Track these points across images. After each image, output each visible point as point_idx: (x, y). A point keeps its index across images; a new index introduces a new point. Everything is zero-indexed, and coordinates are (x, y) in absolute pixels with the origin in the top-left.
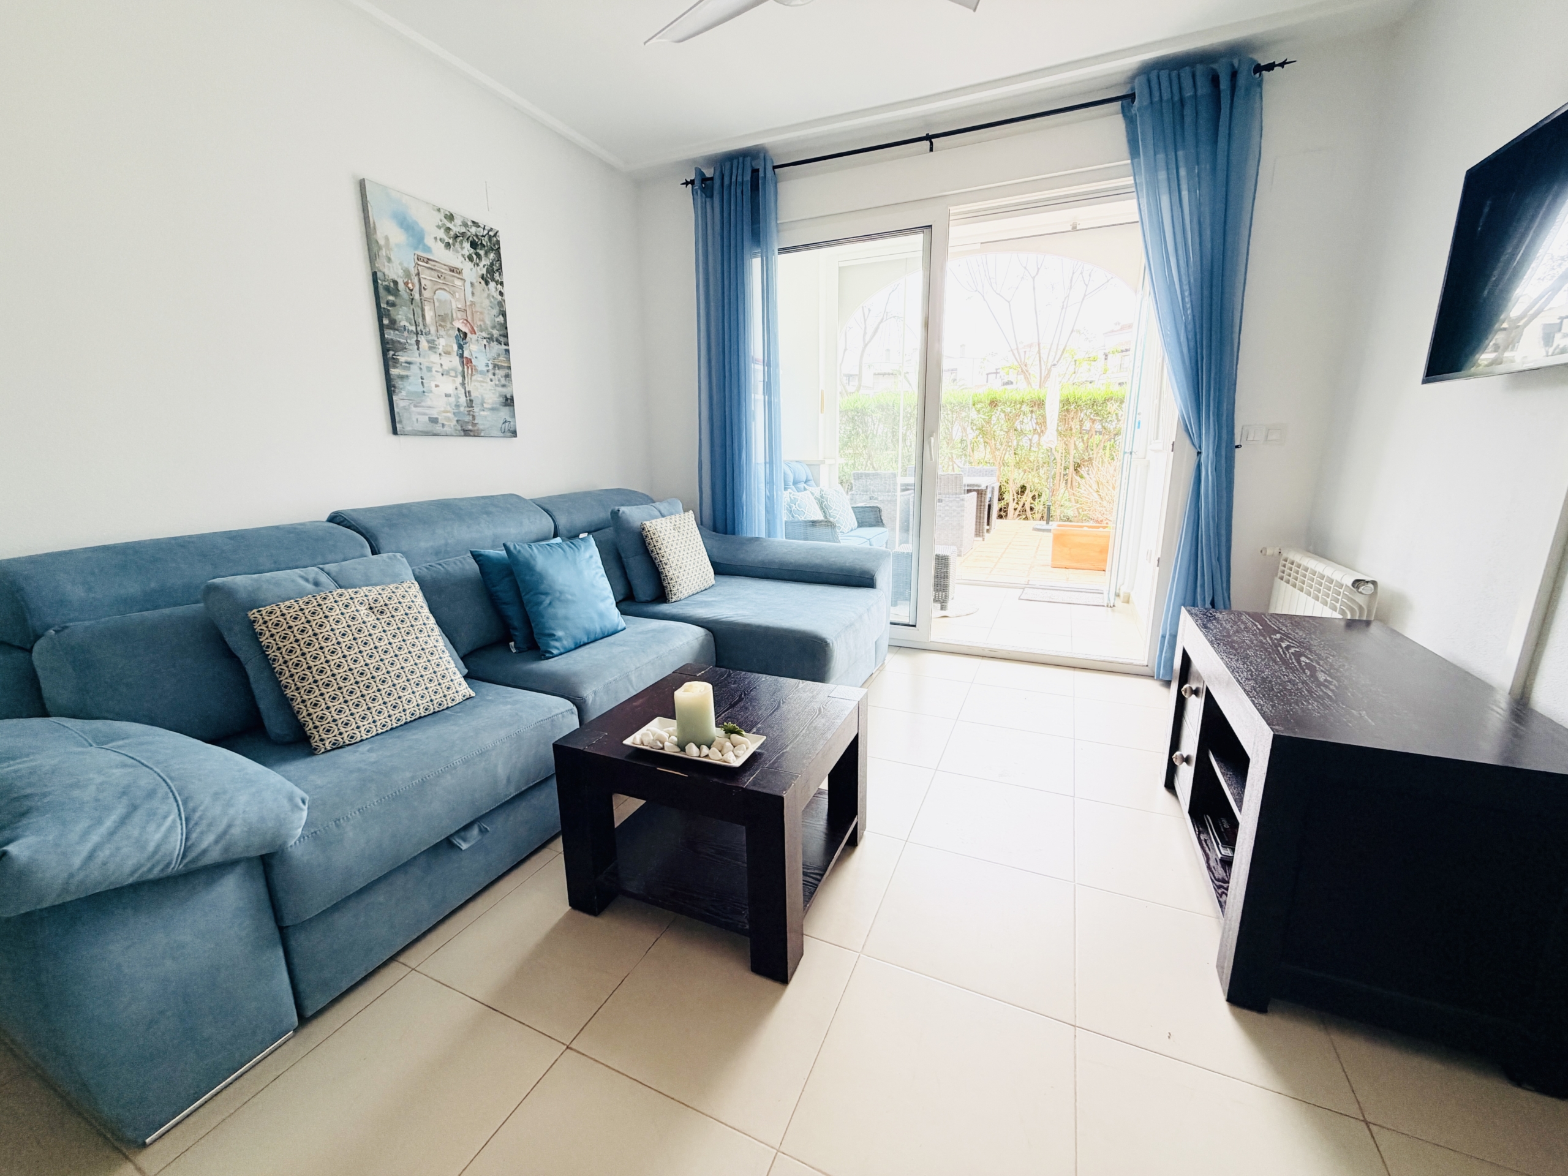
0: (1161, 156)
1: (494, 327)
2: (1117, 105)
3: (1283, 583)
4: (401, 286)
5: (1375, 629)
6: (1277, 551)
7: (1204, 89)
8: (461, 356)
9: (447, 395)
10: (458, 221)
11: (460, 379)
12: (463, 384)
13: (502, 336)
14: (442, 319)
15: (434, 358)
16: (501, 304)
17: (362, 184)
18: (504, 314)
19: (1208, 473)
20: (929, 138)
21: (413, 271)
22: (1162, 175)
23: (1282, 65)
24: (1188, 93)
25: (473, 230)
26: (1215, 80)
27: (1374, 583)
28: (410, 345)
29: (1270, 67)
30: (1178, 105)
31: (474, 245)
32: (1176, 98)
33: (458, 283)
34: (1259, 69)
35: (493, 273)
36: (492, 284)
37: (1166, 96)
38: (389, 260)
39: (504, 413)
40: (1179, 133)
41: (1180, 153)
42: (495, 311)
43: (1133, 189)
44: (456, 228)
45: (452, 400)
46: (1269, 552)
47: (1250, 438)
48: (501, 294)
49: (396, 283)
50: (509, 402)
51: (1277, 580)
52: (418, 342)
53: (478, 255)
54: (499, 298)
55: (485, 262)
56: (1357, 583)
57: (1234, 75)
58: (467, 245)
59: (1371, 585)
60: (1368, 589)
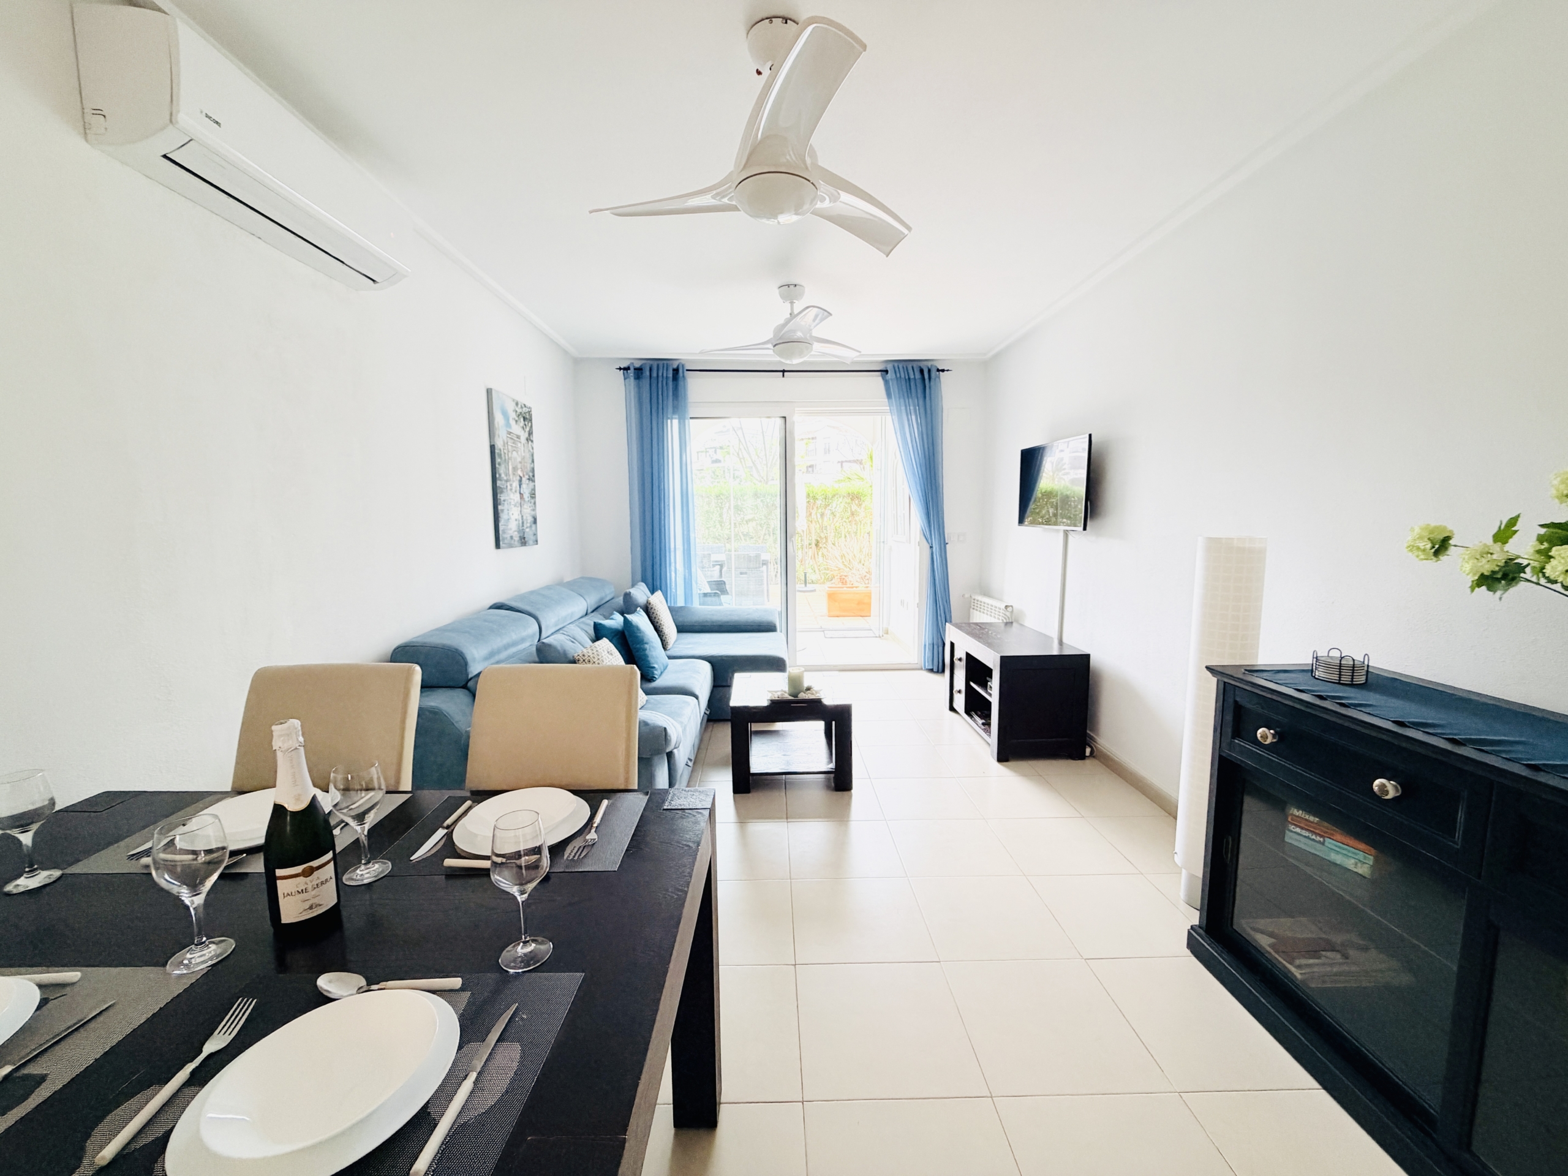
0: (902, 400)
1: (530, 471)
2: (879, 373)
3: (975, 611)
4: (502, 453)
5: (1015, 624)
6: (969, 595)
7: (918, 375)
8: (520, 493)
9: (516, 520)
10: (519, 406)
11: (519, 508)
12: (521, 511)
13: (532, 479)
14: (515, 469)
15: (512, 496)
16: (533, 455)
17: (489, 392)
18: (533, 461)
19: (937, 557)
20: (784, 371)
21: (506, 442)
22: (903, 408)
23: (948, 370)
24: (912, 377)
25: (524, 409)
26: (922, 371)
27: (1012, 606)
28: (504, 488)
29: (943, 371)
30: (907, 380)
31: (525, 419)
32: (907, 377)
33: (519, 445)
34: (938, 370)
35: (529, 439)
36: (530, 442)
37: (903, 376)
38: (499, 436)
39: (534, 526)
40: (909, 392)
41: (910, 400)
42: (530, 461)
43: (889, 411)
44: (519, 411)
45: (517, 522)
46: (966, 596)
47: (952, 539)
48: (533, 448)
49: (500, 450)
50: (535, 522)
51: (971, 610)
52: (507, 486)
53: (525, 425)
54: (532, 451)
55: (528, 429)
56: (1006, 607)
57: (929, 371)
58: (522, 419)
59: (1011, 608)
60: (1010, 609)
